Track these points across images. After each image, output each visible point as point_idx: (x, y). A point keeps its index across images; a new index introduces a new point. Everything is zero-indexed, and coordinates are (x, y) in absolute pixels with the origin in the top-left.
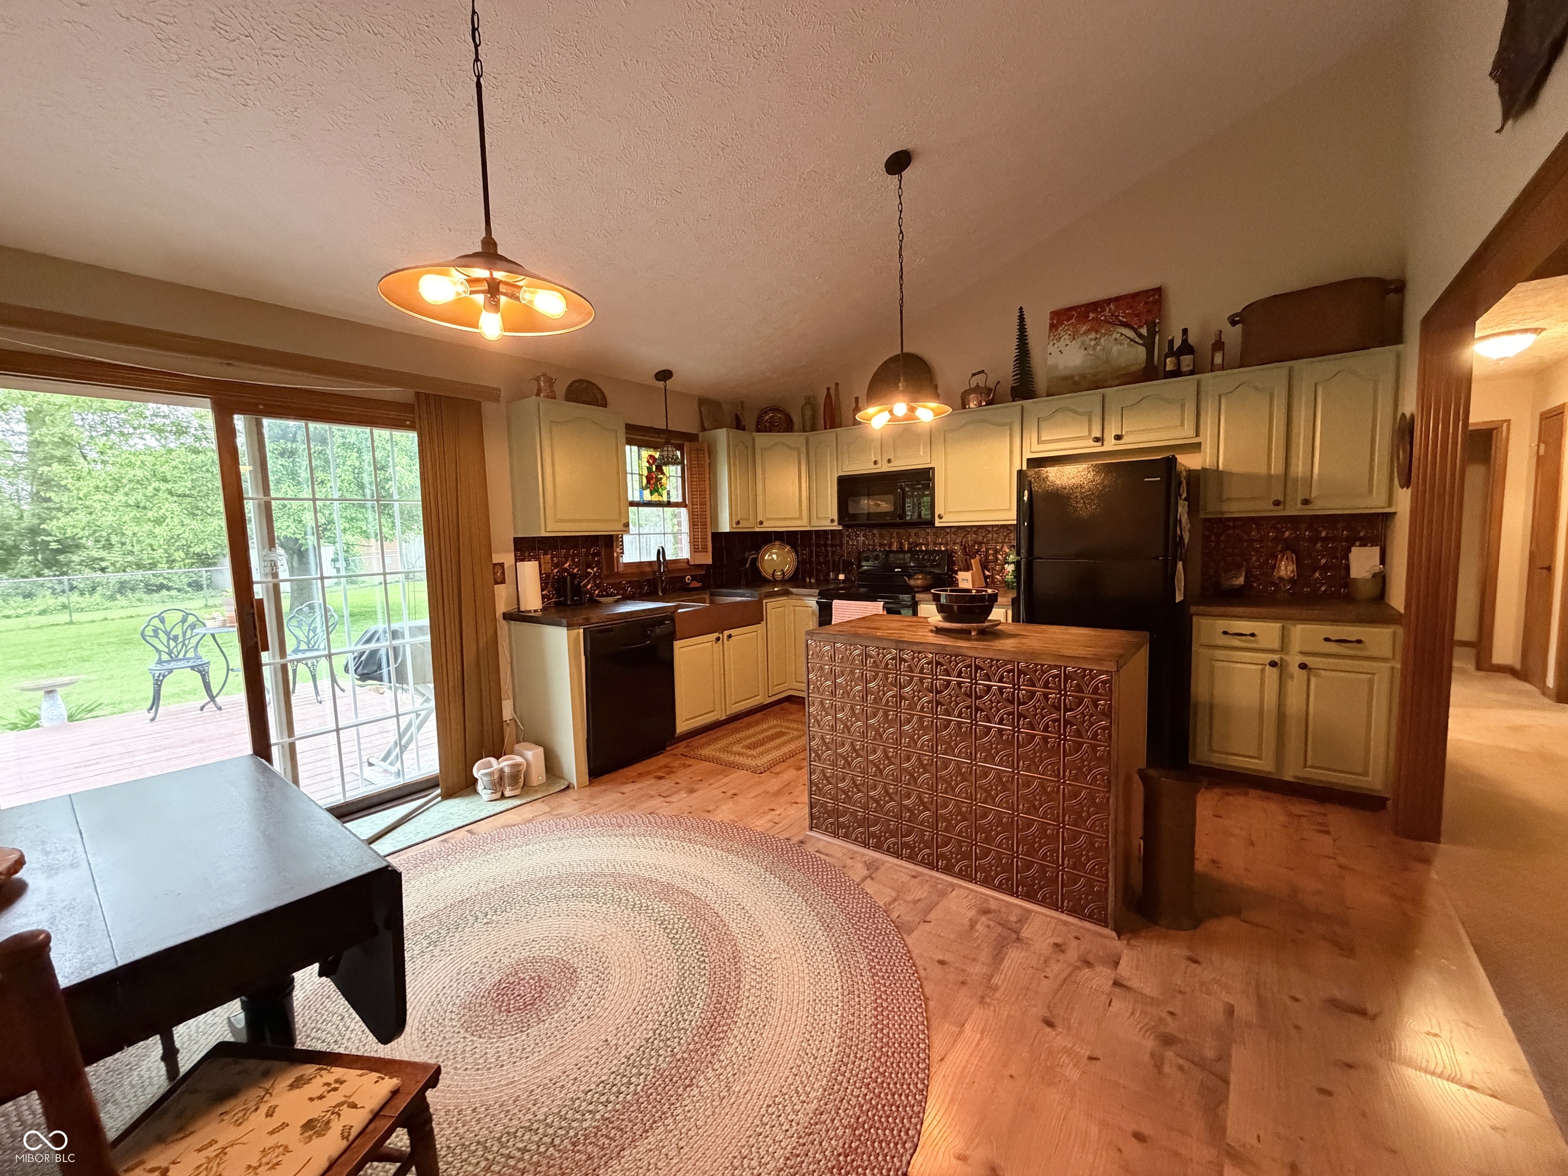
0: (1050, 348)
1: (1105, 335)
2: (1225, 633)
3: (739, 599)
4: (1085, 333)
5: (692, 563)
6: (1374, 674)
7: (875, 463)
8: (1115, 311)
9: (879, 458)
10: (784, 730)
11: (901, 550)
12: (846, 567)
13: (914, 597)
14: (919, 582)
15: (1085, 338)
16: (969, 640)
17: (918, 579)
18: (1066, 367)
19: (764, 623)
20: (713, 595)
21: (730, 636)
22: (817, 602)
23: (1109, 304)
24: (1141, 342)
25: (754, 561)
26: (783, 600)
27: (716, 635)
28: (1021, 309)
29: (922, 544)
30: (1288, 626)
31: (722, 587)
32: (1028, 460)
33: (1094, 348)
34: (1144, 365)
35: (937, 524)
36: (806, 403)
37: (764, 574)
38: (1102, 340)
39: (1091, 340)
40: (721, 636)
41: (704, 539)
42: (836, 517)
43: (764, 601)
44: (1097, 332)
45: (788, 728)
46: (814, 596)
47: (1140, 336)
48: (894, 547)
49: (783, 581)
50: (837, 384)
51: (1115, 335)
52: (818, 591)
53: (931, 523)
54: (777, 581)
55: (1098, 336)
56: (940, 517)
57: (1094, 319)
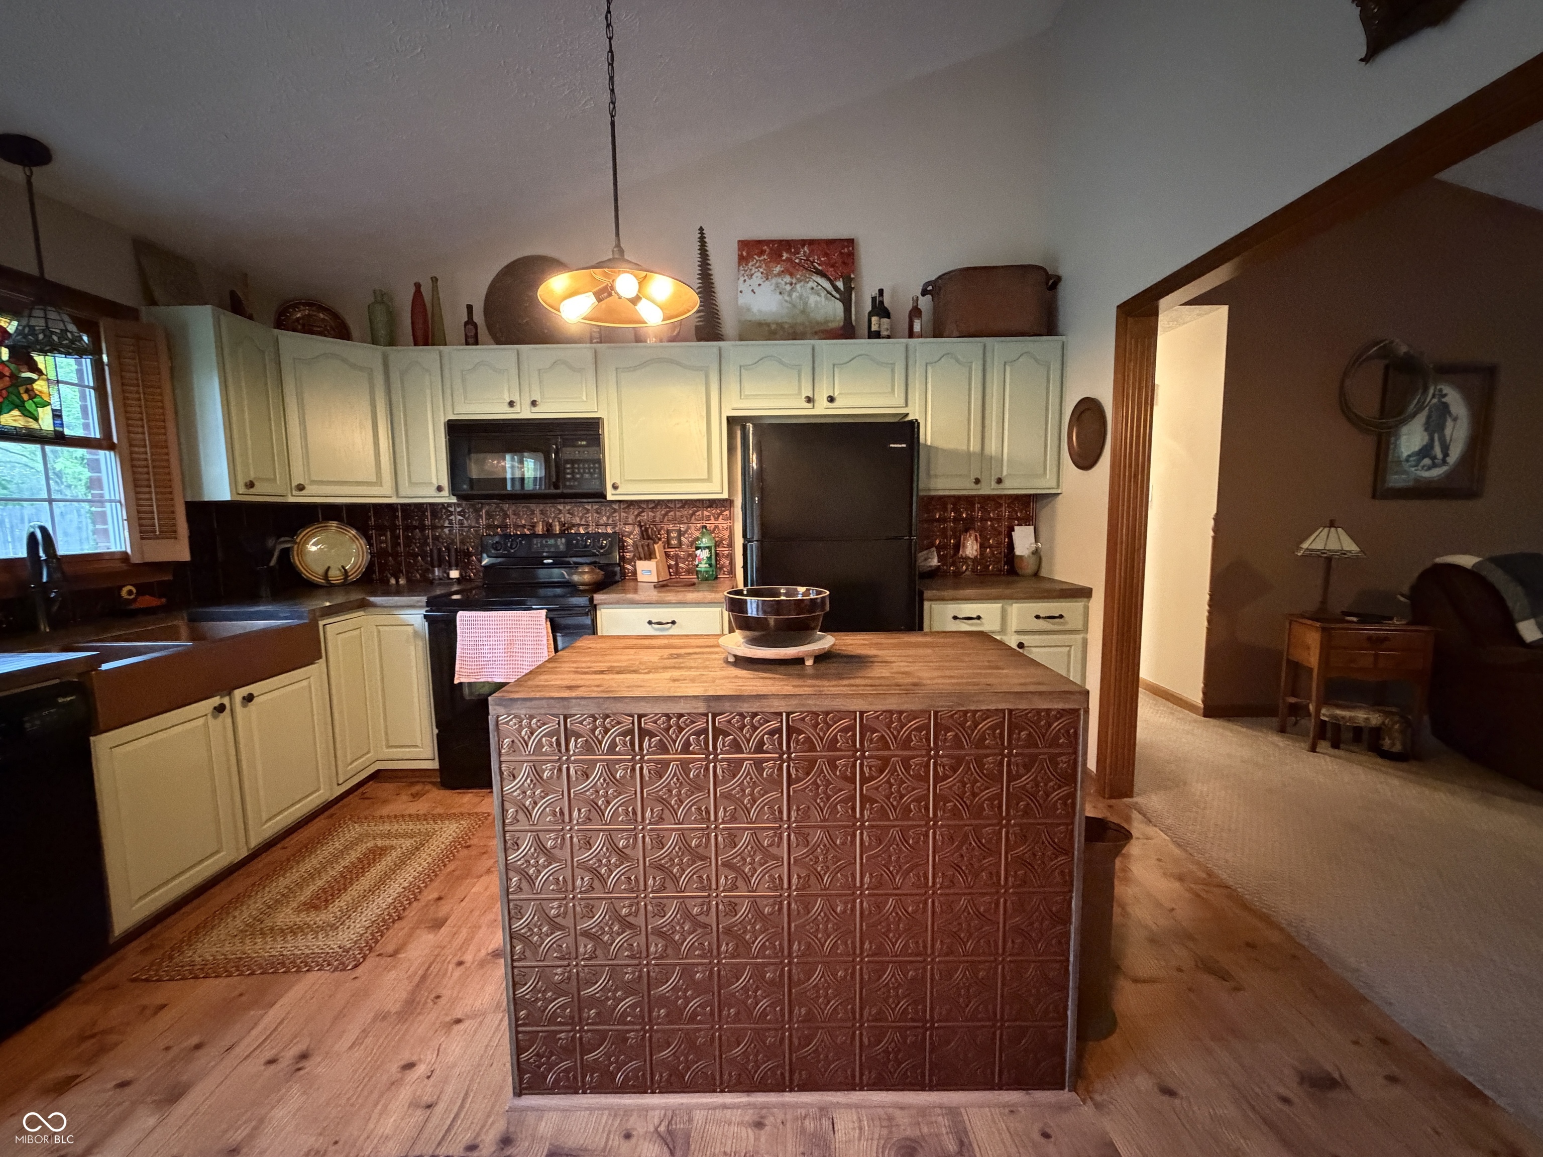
0: (741, 286)
1: (799, 281)
2: (955, 618)
3: (261, 624)
4: (779, 274)
5: (136, 560)
6: (1070, 646)
7: (511, 404)
8: (810, 255)
9: (516, 398)
10: (380, 843)
11: (549, 532)
12: (462, 559)
13: (591, 600)
14: (586, 578)
15: (780, 280)
16: (801, 676)
17: (584, 573)
18: (760, 311)
19: (322, 661)
20: (193, 619)
21: (249, 698)
22: (425, 616)
23: (803, 246)
24: (837, 296)
25: (286, 553)
26: (357, 618)
27: (216, 701)
28: (701, 229)
29: (579, 525)
30: (1006, 606)
31: (219, 604)
32: (728, 418)
33: (790, 295)
34: (842, 324)
35: (610, 497)
36: (376, 302)
37: (306, 574)
38: (798, 286)
39: (786, 284)
40: (226, 701)
41: (168, 513)
42: (445, 482)
43: (321, 623)
44: (791, 275)
45: (389, 835)
46: (421, 607)
47: (836, 288)
48: (540, 529)
49: (347, 584)
50: (435, 280)
51: (811, 284)
52: (424, 599)
53: (601, 495)
54: (333, 586)
55: (794, 281)
56: (615, 487)
57: (788, 260)
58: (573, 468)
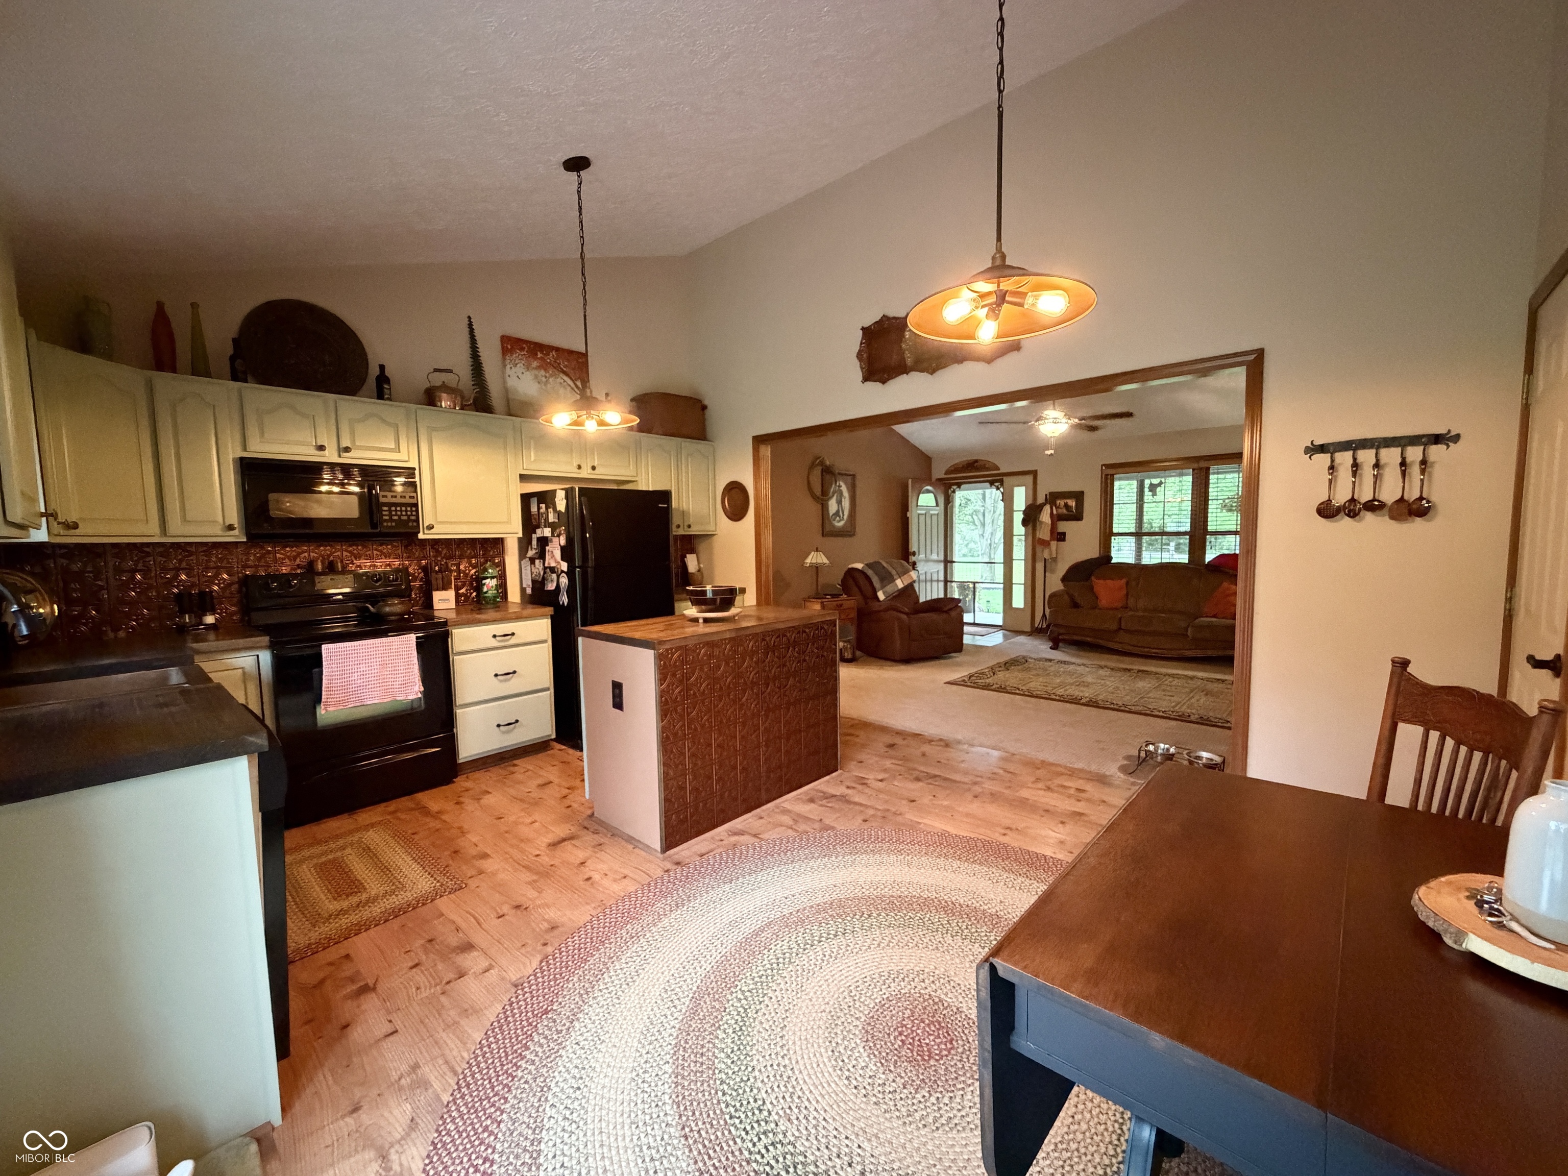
0: (507, 370)
1: (551, 376)
4: (537, 368)
7: (321, 448)
8: (557, 358)
9: (326, 443)
14: (399, 608)
15: (538, 373)
17: (394, 604)
18: (525, 394)
23: (552, 350)
24: (578, 392)
32: (521, 475)
35: (422, 537)
38: (551, 380)
39: (542, 376)
42: (238, 523)
44: (545, 370)
46: (265, 648)
47: (577, 386)
50: (195, 306)
51: (559, 380)
55: (547, 375)
56: (428, 529)
57: (541, 358)
58: (390, 511)
